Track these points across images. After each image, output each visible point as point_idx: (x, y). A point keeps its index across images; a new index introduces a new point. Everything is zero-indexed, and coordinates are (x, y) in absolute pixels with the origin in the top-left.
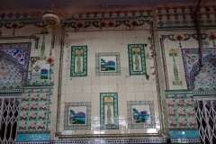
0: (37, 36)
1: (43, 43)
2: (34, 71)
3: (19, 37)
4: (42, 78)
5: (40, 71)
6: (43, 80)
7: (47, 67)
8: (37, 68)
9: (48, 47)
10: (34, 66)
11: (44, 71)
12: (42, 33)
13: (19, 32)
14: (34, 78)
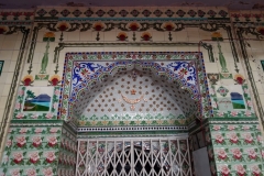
0: (208, 43)
1: (221, 54)
2: (219, 96)
3: (180, 44)
4: (236, 106)
5: (229, 95)
6: (239, 111)
7: (238, 89)
8: (223, 91)
9: (229, 59)
10: (217, 87)
11: (235, 96)
12: (214, 39)
13: (177, 37)
14: (222, 106)
